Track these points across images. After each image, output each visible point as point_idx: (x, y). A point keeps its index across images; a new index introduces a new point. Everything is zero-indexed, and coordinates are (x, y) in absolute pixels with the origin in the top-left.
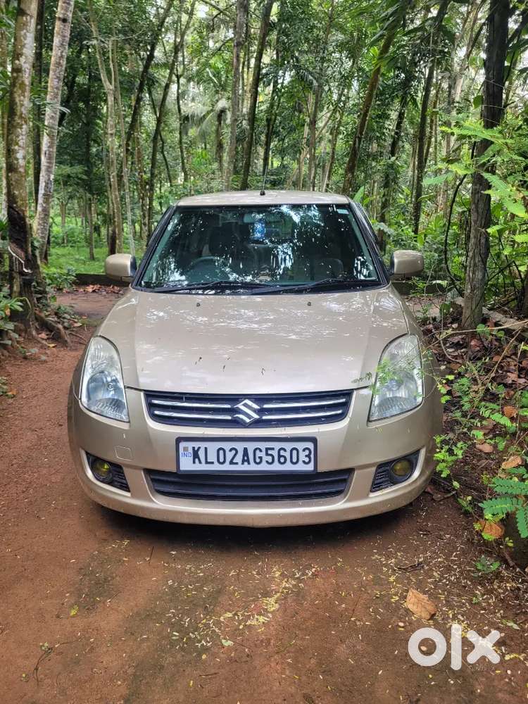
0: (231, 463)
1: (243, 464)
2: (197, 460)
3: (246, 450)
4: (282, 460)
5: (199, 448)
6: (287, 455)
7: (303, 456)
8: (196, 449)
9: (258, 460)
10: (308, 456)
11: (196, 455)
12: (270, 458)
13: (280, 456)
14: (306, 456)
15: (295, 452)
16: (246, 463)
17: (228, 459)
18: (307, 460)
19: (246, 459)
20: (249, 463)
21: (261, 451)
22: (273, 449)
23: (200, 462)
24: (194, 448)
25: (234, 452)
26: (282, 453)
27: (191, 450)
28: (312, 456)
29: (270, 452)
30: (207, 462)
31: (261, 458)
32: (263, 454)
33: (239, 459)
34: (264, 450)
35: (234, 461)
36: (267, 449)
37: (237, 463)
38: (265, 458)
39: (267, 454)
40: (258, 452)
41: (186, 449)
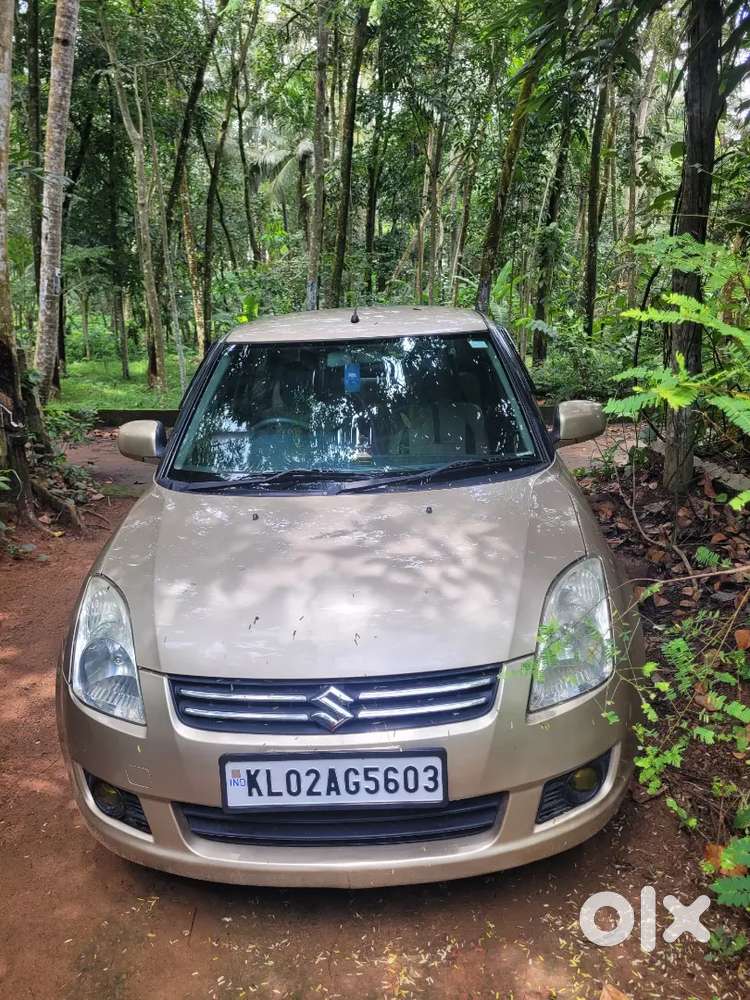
0: (310, 793)
1: (328, 793)
2: (254, 790)
3: (332, 773)
4: (392, 786)
5: (257, 772)
6: (399, 778)
7: (424, 780)
8: (252, 773)
9: (353, 788)
10: (434, 779)
11: (252, 782)
12: (371, 786)
13: (387, 781)
14: (430, 779)
15: (411, 774)
16: (333, 793)
17: (305, 787)
18: (431, 785)
19: (333, 787)
20: (338, 793)
21: (356, 773)
22: (376, 769)
23: (260, 794)
24: (248, 772)
25: (313, 776)
26: (391, 775)
27: (244, 776)
28: (440, 779)
29: (371, 775)
30: (271, 793)
31: (357, 784)
32: (360, 778)
33: (322, 786)
34: (361, 772)
35: (314, 790)
36: (367, 771)
37: (319, 794)
38: (365, 785)
39: (367, 778)
40: (351, 774)
41: (236, 773)
